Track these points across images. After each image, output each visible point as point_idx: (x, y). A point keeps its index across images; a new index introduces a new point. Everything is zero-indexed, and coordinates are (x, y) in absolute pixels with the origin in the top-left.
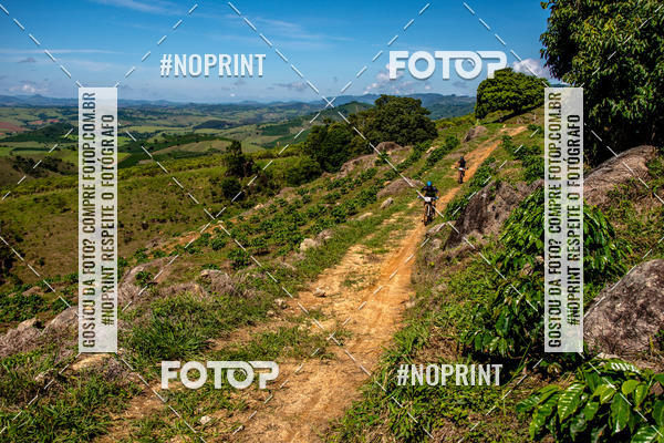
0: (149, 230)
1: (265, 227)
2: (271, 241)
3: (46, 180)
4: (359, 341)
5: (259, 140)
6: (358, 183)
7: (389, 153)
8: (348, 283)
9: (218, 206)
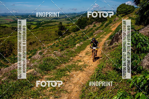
1: (68, 42)
2: (69, 45)
4: (89, 67)
5: (66, 22)
6: (89, 31)
7: (96, 24)
8: (87, 54)
9: (57, 37)
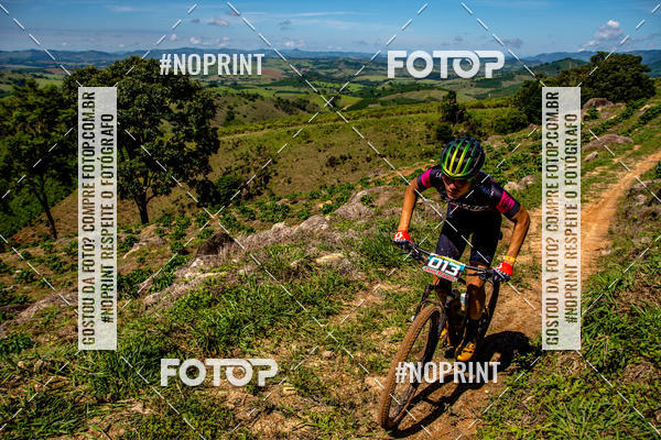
0: (371, 163)
3: (296, 117)
5: (473, 91)
9: (431, 147)
